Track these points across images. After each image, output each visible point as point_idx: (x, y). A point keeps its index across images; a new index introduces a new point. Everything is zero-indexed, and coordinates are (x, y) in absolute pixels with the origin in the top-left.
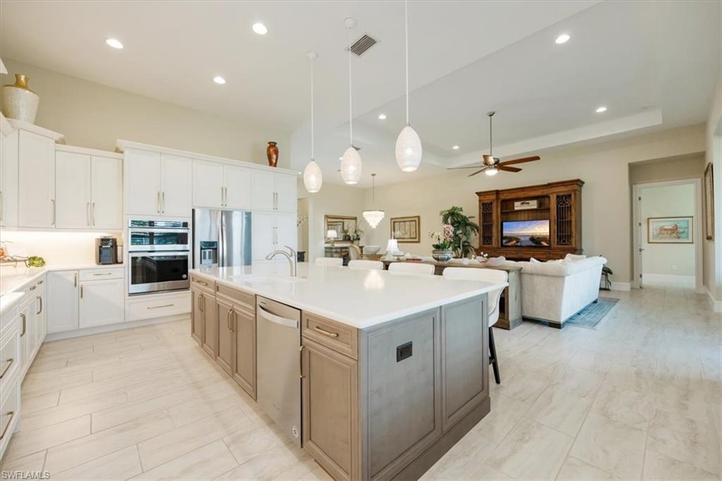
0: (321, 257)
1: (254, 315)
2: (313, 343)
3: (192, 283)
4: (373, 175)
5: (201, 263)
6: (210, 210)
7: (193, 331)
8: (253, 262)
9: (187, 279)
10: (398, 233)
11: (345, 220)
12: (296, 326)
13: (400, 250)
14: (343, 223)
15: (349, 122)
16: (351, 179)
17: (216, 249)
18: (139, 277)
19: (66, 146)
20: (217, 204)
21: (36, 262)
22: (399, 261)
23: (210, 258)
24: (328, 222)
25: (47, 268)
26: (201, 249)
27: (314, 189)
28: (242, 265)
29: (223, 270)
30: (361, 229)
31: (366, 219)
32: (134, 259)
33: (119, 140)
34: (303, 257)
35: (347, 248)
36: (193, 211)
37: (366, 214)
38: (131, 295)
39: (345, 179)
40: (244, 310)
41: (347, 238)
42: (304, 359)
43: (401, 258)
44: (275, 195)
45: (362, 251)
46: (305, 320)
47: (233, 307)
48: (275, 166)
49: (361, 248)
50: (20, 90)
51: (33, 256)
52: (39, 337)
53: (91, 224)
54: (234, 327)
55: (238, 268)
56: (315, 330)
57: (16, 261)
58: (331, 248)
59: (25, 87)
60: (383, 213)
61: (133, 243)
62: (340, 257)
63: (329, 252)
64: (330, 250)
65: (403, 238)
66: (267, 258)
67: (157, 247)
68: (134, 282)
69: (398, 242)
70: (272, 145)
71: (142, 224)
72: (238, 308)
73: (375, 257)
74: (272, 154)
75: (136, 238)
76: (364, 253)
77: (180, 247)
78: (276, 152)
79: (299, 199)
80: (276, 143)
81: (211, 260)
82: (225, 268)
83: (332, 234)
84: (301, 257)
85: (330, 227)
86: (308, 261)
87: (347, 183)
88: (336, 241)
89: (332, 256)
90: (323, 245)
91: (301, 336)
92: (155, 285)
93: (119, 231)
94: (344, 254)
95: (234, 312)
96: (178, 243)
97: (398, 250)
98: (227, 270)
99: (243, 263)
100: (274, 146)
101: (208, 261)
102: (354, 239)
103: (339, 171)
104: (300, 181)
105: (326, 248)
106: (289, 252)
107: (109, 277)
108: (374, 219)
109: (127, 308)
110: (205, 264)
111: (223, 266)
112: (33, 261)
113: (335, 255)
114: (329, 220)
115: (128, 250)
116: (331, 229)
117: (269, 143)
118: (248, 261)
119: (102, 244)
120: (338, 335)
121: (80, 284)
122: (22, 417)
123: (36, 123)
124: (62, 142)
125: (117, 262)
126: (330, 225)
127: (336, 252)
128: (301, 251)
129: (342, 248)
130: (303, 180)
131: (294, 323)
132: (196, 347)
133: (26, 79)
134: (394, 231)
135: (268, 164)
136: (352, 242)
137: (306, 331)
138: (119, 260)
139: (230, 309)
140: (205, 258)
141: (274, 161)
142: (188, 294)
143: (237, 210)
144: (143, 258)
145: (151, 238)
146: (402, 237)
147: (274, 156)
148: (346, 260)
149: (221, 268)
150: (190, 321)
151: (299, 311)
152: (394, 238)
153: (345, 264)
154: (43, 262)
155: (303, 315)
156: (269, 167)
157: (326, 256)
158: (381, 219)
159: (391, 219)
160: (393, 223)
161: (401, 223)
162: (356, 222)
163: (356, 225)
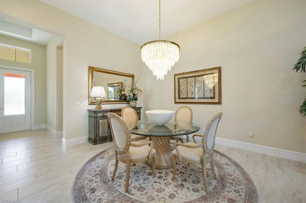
30: (139, 87)
49: (139, 110)
58: (97, 112)
64: (94, 114)
83: (99, 91)
90: (86, 106)
102: (130, 99)
105: (89, 111)
136: (128, 102)
159: (175, 75)
160: (177, 79)
161: (189, 79)
162: (133, 80)
163: (133, 83)
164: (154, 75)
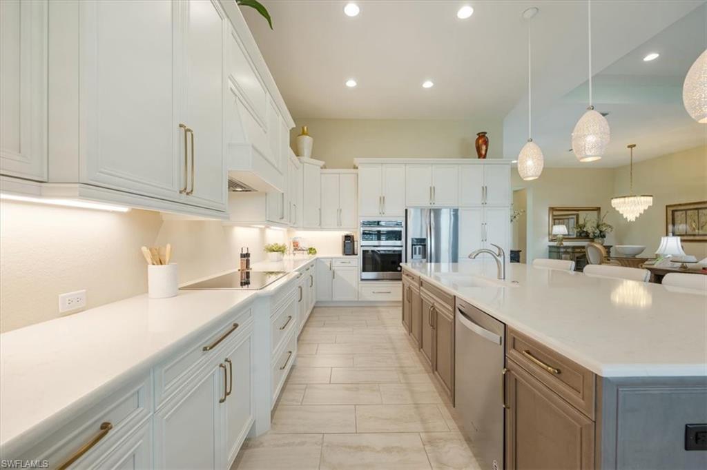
0: (543, 258)
1: (452, 317)
2: (520, 369)
3: (404, 276)
4: (631, 147)
5: (412, 257)
6: (421, 210)
7: (403, 319)
8: (459, 260)
9: (401, 271)
10: (681, 227)
11: (580, 212)
12: (499, 342)
13: (687, 253)
14: (578, 215)
15: (588, 81)
16: (588, 153)
17: (425, 245)
18: (368, 266)
19: (327, 170)
20: (426, 203)
21: (312, 252)
22: (684, 270)
23: (419, 254)
24: (553, 216)
25: (318, 255)
26: (413, 245)
27: (532, 176)
28: (449, 262)
29: (431, 266)
30: (608, 223)
31: (617, 209)
32: (364, 252)
33: (355, 159)
34: (519, 257)
35: (583, 247)
36: (406, 210)
37: (616, 203)
38: (362, 280)
39: (578, 156)
40: (444, 310)
41: (583, 235)
42: (508, 384)
43: (689, 265)
44: (485, 189)
45: (608, 252)
46: (510, 338)
47: (433, 304)
48: (485, 157)
49: (608, 248)
50: (304, 136)
51: (310, 247)
52: (311, 303)
53: (339, 226)
54: (434, 325)
55: (445, 265)
56: (523, 354)
57: (303, 250)
58: (558, 247)
59: (307, 134)
60: (650, 199)
61: (364, 239)
62: (572, 260)
63: (556, 252)
64: (556, 250)
65: (694, 235)
66: (469, 257)
67: (383, 243)
68: (364, 270)
69: (682, 241)
70: (482, 136)
71: (370, 224)
72: (439, 307)
73: (633, 261)
74: (481, 145)
75: (366, 235)
76: (612, 254)
77: (398, 243)
78: (486, 143)
79: (515, 192)
80: (485, 133)
81: (421, 255)
82: (433, 264)
83: (560, 230)
84: (516, 257)
85: (557, 221)
86: (525, 262)
87: (582, 161)
88: (566, 238)
89: (560, 258)
90: (546, 243)
91: (505, 356)
92: (381, 274)
93: (355, 230)
94: (577, 255)
95: (434, 309)
96: (396, 240)
97: (683, 253)
98: (435, 266)
99: (451, 261)
100: (484, 136)
101: (418, 256)
102: (595, 237)
103: (571, 150)
104: (514, 170)
105: (550, 247)
106: (497, 251)
107: (349, 265)
108: (631, 208)
109: (360, 291)
110: (415, 259)
111: (431, 262)
112: (312, 251)
113: (563, 256)
114: (556, 213)
115: (361, 244)
116: (559, 224)
117: (478, 134)
118: (455, 259)
119: (346, 240)
120: (559, 372)
121: (333, 268)
122: (298, 356)
123: (312, 157)
124: (324, 167)
125: (354, 254)
126: (557, 220)
127: (566, 253)
128: (517, 249)
129: (574, 248)
130: (517, 168)
131: (496, 337)
132: (405, 334)
133: (307, 129)
134: (673, 224)
135: (477, 156)
136: (592, 240)
137: (512, 352)
138: (356, 253)
139: (431, 305)
140: (415, 254)
141: (483, 152)
142: (399, 284)
143: (446, 207)
144: (372, 251)
145: (379, 235)
146: (690, 232)
147: (484, 147)
148: (581, 262)
149: (429, 264)
150: (401, 308)
151: (503, 325)
152: (674, 235)
153: (579, 268)
154: (316, 252)
155: (508, 332)
156: (477, 159)
157: (550, 257)
158: (646, 208)
159: (667, 206)
160: (671, 212)
161: (689, 212)
162: (599, 214)
163: (599, 217)
164: (634, 220)
